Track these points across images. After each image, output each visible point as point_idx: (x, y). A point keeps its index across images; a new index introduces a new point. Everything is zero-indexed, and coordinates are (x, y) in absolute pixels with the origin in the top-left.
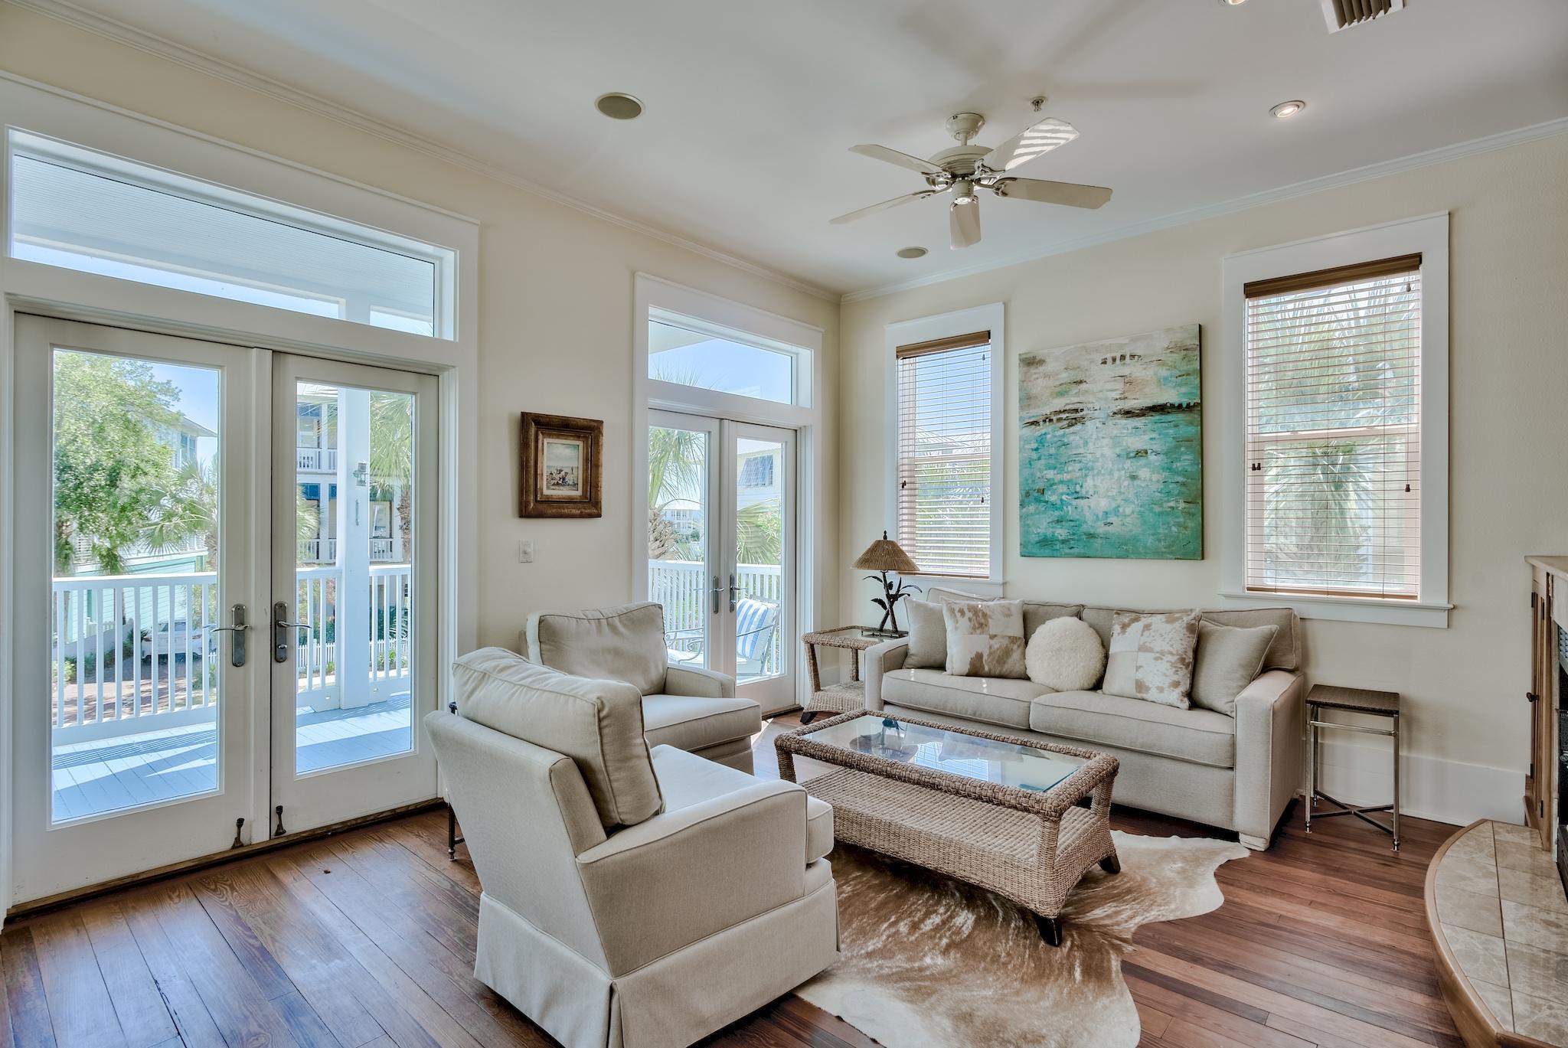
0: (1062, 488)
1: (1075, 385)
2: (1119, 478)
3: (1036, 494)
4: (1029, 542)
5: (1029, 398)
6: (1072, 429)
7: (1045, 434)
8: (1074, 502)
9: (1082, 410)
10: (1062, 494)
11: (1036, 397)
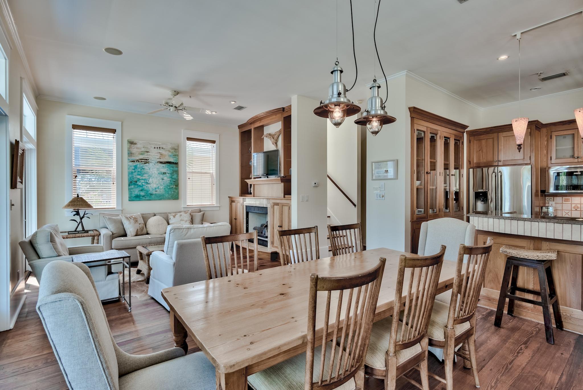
0: (142, 181)
1: (146, 152)
2: (159, 179)
3: (134, 182)
4: (132, 197)
5: (131, 154)
6: (145, 165)
7: (137, 165)
8: (146, 185)
9: (148, 160)
10: (143, 183)
11: (134, 154)
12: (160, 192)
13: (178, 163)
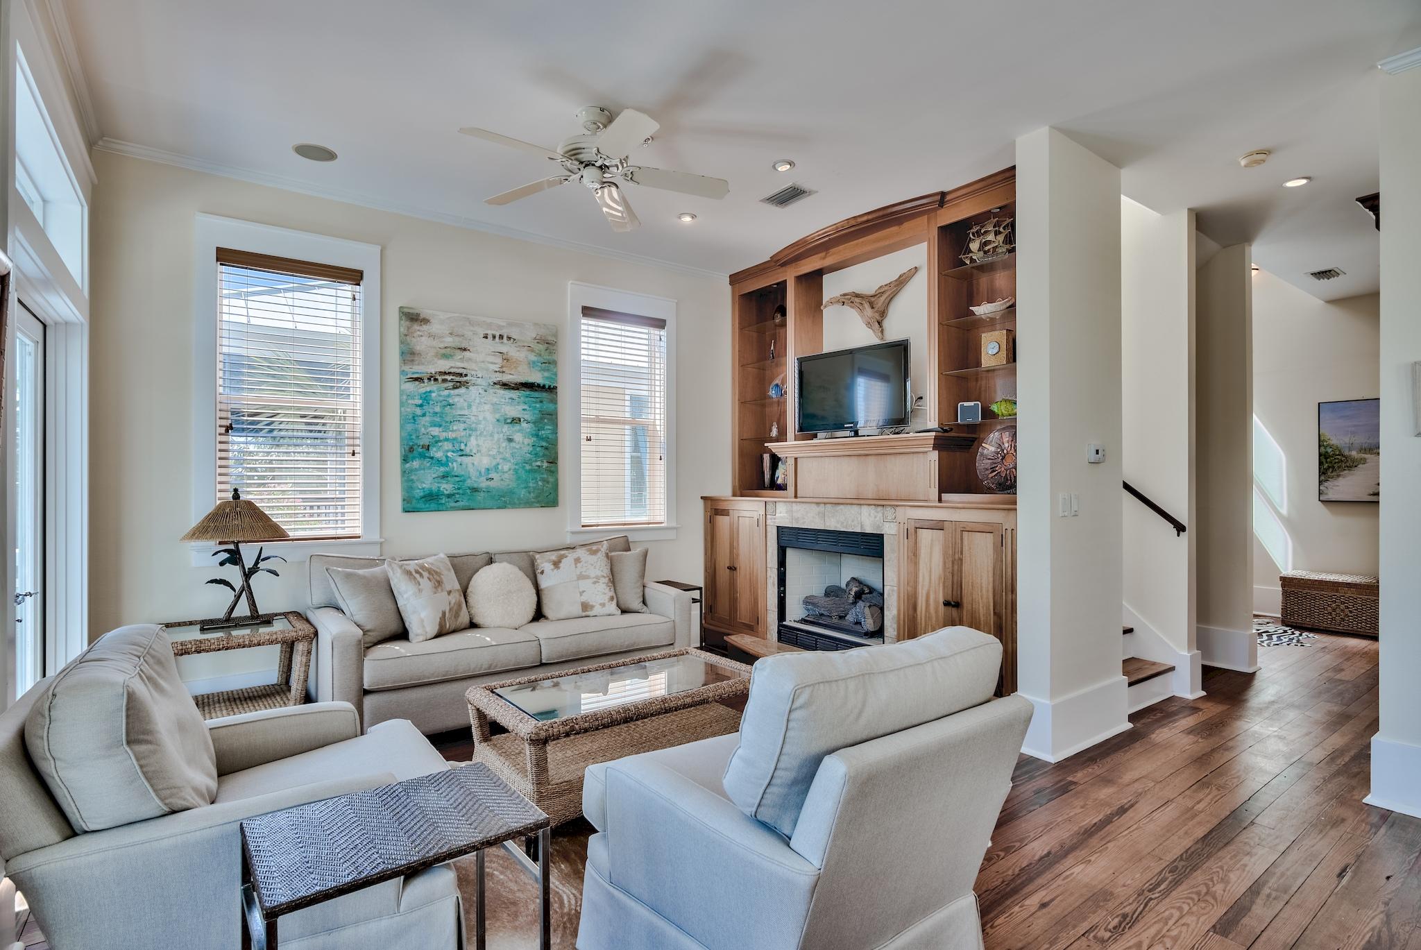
0: (447, 446)
1: (459, 351)
2: (499, 440)
3: (420, 450)
4: (414, 497)
5: (413, 353)
6: (456, 391)
7: (430, 392)
8: (459, 459)
10: (448, 451)
11: (419, 354)
12: (502, 482)
13: (555, 388)
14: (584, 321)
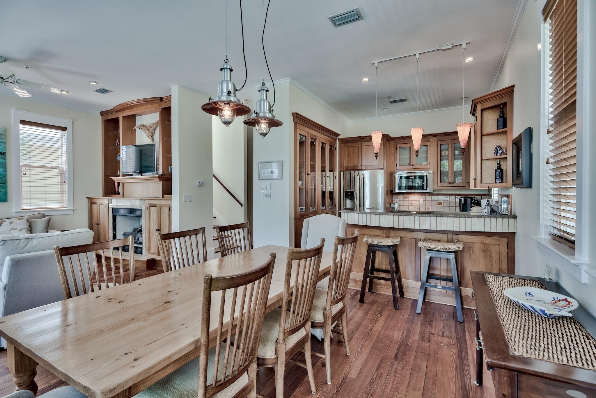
14: (21, 126)
